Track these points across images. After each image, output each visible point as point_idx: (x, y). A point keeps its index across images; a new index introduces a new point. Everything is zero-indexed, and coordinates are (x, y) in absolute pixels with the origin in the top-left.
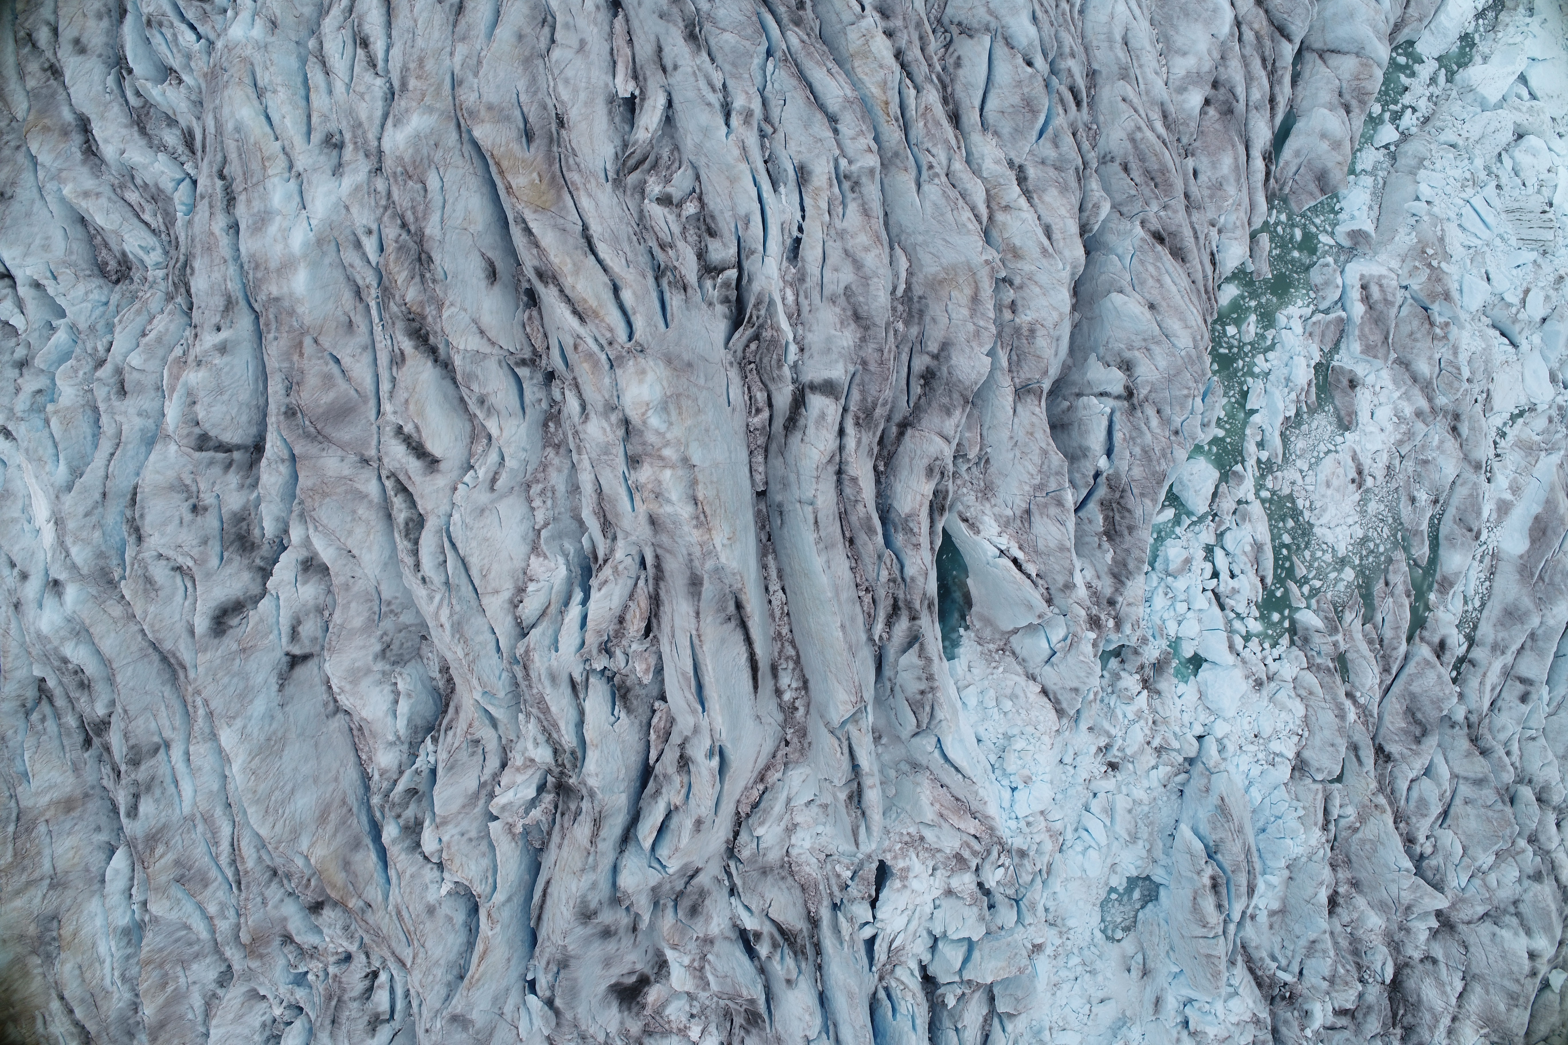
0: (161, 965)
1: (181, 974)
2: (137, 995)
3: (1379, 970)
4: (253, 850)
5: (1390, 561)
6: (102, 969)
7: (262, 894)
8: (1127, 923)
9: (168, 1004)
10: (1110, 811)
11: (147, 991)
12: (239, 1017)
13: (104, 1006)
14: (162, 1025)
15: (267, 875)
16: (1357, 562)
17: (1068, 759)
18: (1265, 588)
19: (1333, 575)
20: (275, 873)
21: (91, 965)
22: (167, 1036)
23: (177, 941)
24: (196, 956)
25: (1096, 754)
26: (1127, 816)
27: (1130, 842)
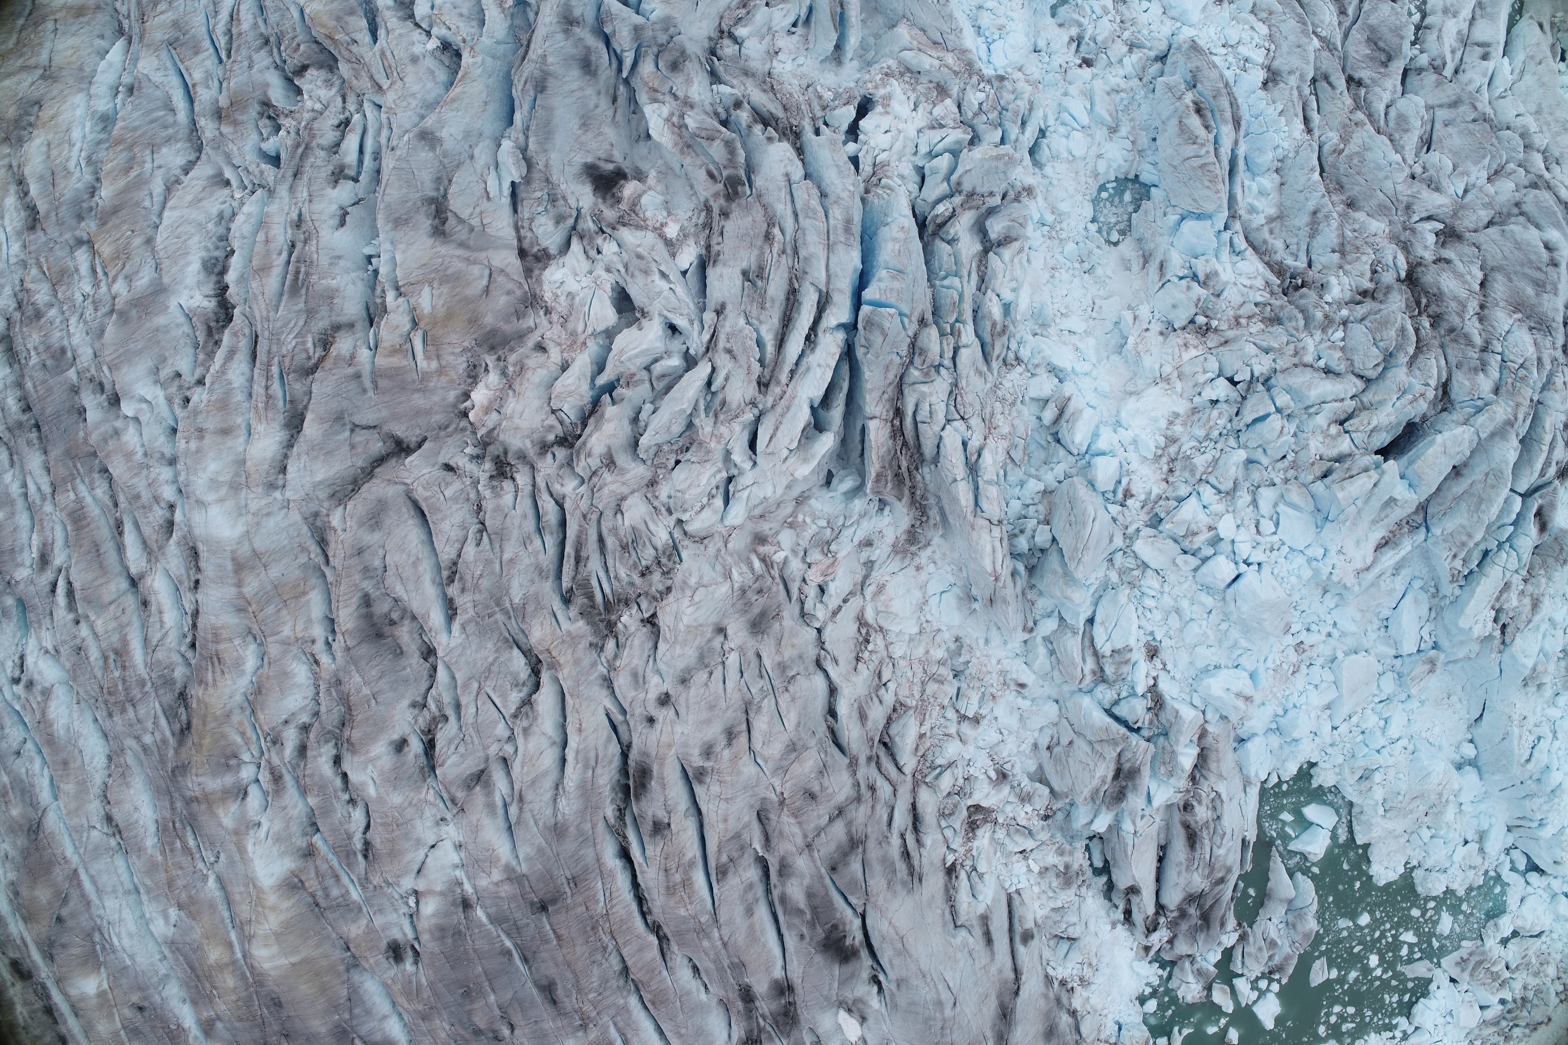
0: (130, 148)
1: (148, 159)
2: (98, 180)
3: (1391, 264)
4: (250, 17)
6: (70, 151)
7: (250, 58)
8: (1121, 226)
9: (127, 189)
10: (1090, 96)
11: (109, 173)
12: (197, 202)
13: (61, 184)
14: (115, 211)
15: (259, 42)
17: (1041, 44)
20: (267, 42)
21: (59, 145)
22: (118, 221)
23: (152, 122)
24: (168, 140)
25: (1069, 43)
26: (1107, 97)
27: (1113, 130)
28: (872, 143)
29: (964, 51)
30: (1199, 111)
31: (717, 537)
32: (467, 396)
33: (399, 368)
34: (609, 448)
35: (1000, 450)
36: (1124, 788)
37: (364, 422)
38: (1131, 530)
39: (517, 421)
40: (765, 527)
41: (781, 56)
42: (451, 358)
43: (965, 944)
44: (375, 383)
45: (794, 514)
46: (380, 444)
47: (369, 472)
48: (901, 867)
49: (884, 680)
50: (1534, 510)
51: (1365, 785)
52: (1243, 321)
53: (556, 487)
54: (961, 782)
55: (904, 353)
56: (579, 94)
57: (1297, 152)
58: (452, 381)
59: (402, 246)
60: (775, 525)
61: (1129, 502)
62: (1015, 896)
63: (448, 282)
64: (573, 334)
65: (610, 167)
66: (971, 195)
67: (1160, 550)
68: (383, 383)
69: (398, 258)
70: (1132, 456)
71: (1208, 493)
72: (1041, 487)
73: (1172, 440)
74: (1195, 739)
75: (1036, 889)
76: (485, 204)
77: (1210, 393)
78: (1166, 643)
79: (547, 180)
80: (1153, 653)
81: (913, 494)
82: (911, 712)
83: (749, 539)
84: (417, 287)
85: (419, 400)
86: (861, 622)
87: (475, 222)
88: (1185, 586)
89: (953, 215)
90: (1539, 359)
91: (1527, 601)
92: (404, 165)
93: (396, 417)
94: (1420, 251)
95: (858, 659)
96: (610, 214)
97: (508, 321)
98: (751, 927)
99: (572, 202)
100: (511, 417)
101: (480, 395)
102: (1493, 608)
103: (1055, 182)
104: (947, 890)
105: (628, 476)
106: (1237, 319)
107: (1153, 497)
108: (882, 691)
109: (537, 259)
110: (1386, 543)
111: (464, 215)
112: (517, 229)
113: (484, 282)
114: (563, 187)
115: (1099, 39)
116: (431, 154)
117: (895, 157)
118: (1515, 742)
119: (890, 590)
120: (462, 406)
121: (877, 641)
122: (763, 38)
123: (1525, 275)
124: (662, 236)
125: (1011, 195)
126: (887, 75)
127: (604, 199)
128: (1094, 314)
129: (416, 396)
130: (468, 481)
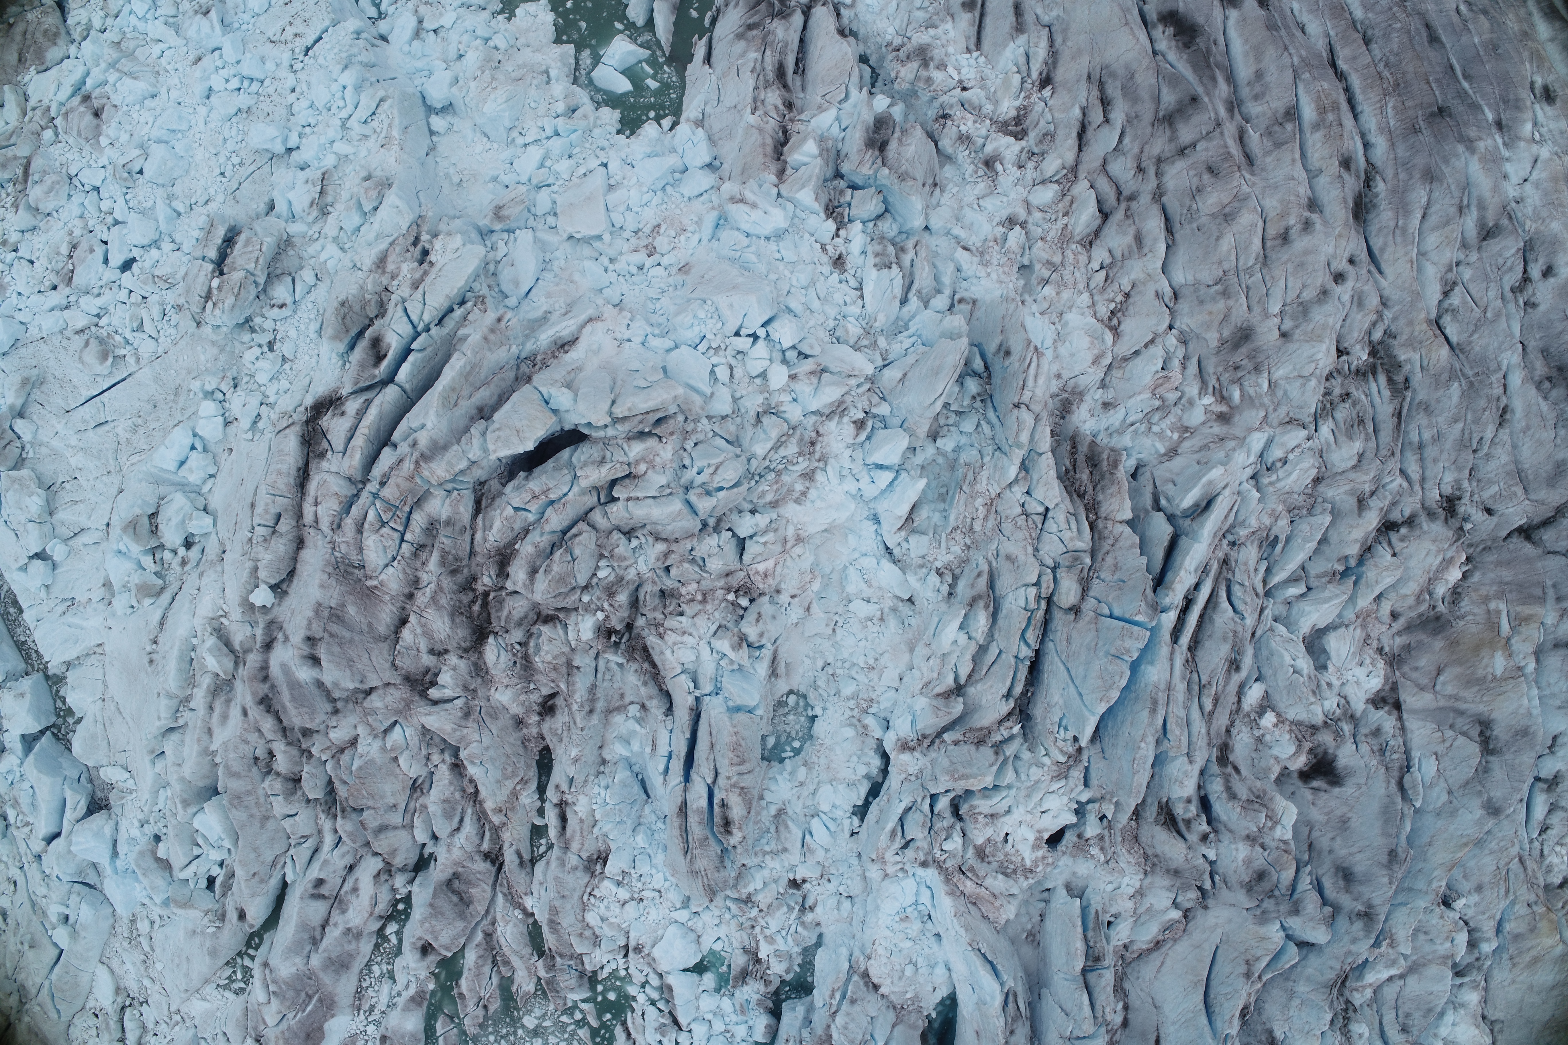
3: (502, 653)
5: (481, 1026)
10: (805, 848)
16: (520, 1032)
18: (624, 1024)
19: (547, 1024)
25: (815, 905)
26: (788, 845)
27: (781, 813)
28: (1065, 799)
29: (951, 894)
30: (727, 824)
31: (1275, 422)
32: (1465, 576)
33: (1524, 604)
34: (1360, 515)
35: (984, 482)
36: (874, 132)
37: (1558, 557)
38: (867, 386)
39: (1434, 548)
40: (1218, 429)
41: (1131, 891)
42: (1476, 611)
43: (1047, 8)
44: (1544, 593)
45: (1182, 440)
46: (1544, 537)
47: (1559, 512)
48: (1113, 90)
49: (1103, 273)
50: (385, 364)
51: (573, 103)
52: (699, 597)
53: (1405, 484)
54: (1030, 165)
55: (1096, 581)
56: (1353, 850)
57: (586, 781)
58: (1476, 590)
59: (1522, 711)
60: (1206, 430)
61: (861, 415)
62: (972, 47)
63: (1478, 679)
64: (1364, 627)
65: (1315, 784)
66: (980, 743)
67: (842, 361)
68: (1538, 592)
69: (1525, 701)
70: (847, 463)
71: (794, 413)
72: (939, 442)
73: (808, 476)
74: (789, 171)
75: (951, 50)
76: (1440, 749)
77: (762, 520)
78: (826, 269)
79: (1387, 769)
80: (839, 262)
81: (1074, 446)
82: (1077, 238)
83: (1236, 419)
84: (1507, 675)
85: (1507, 574)
86: (1115, 331)
87: (1449, 733)
88: (812, 323)
89: (1000, 722)
90: (360, 529)
91: (391, 267)
92: (1516, 784)
93: (1529, 560)
94: (463, 665)
95: (1127, 295)
96: (1326, 738)
97: (1420, 643)
98: (1258, 58)
99: (1364, 748)
100: (1439, 551)
101: (1454, 575)
102: (431, 264)
103: (855, 759)
104: (1055, 64)
105: (1347, 487)
106: (704, 601)
107: (837, 418)
108: (1108, 261)
109: (1384, 700)
110: (563, 346)
111: (1461, 739)
112: (1403, 729)
113: (1441, 678)
114: (1374, 762)
115: (785, 909)
116: (1492, 794)
117: (1043, 785)
118: (397, 121)
119: (1090, 359)
120: (1470, 566)
121: (1103, 311)
122: (1148, 910)
123: (351, 629)
124: (1279, 715)
125: (927, 742)
126: (1031, 871)
127: (1325, 753)
128: (836, 618)
129: (1509, 579)
130: (1476, 498)
